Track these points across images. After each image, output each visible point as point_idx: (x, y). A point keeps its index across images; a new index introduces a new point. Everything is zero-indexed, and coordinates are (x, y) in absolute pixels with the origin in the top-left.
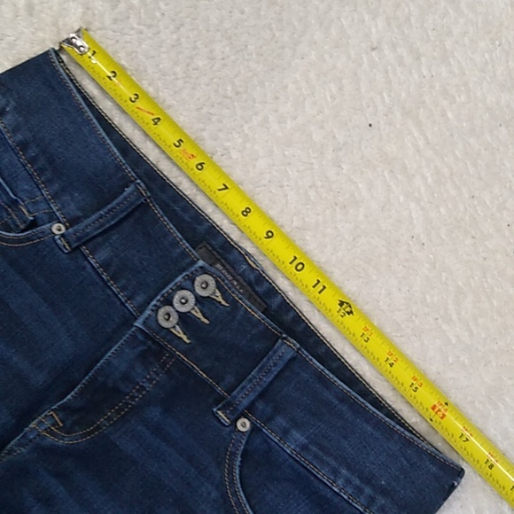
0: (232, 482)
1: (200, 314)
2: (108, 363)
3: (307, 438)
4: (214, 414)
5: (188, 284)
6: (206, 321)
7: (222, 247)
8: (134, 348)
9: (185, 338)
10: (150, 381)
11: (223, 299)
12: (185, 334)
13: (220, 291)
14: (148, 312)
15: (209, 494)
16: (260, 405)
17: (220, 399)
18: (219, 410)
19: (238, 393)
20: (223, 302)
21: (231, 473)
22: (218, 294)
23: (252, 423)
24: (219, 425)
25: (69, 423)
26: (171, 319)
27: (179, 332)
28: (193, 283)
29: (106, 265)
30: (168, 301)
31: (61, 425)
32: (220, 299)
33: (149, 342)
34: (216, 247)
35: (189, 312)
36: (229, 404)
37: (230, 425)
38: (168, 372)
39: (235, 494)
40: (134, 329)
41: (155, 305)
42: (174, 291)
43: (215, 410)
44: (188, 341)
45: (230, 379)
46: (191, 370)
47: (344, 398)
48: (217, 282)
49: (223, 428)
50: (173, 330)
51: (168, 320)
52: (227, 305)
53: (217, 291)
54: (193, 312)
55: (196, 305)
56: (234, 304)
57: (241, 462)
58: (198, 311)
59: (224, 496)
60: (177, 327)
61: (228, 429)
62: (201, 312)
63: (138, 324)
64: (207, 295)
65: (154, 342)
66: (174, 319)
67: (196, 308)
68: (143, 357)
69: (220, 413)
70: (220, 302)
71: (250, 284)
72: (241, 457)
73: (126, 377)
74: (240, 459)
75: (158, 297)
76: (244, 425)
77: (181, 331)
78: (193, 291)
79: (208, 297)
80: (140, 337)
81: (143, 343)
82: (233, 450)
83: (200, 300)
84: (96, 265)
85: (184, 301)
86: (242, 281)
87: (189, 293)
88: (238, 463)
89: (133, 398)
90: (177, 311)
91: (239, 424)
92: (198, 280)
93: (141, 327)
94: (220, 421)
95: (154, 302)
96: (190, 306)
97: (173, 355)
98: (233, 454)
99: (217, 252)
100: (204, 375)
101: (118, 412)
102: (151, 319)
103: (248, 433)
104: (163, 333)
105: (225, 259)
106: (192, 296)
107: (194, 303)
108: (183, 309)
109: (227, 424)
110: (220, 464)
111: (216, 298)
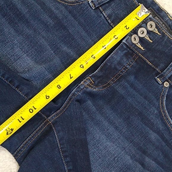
0: (163, 106)
1: (149, 38)
2: (112, 57)
4: (155, 80)
5: (144, 25)
6: (151, 41)
7: (158, 10)
8: (123, 51)
9: (142, 48)
10: (129, 65)
12: (142, 46)
13: (157, 29)
15: (154, 111)
17: (158, 74)
18: (158, 78)
19: (167, 71)
20: (159, 33)
21: (162, 103)
22: (156, 30)
23: (170, 84)
24: (158, 84)
25: (96, 82)
26: (136, 40)
27: (139, 45)
28: (147, 25)
29: (110, 16)
30: (136, 33)
31: (93, 83)
32: (157, 32)
33: (128, 49)
34: (156, 9)
35: (144, 37)
36: (162, 76)
37: (162, 84)
38: (136, 61)
39: (164, 112)
40: (122, 43)
43: (156, 78)
44: (143, 50)
45: (162, 65)
46: (145, 61)
48: (156, 24)
50: (137, 45)
51: (135, 40)
52: (160, 35)
53: (156, 29)
54: (146, 37)
55: (147, 34)
56: (163, 34)
57: (166, 99)
58: (148, 37)
59: (160, 112)
60: (139, 44)
61: (161, 86)
62: (149, 37)
64: (152, 30)
65: (130, 49)
66: (138, 40)
67: (147, 35)
68: (126, 55)
69: (158, 79)
70: (157, 34)
71: (169, 26)
72: (166, 97)
73: (119, 63)
74: (166, 98)
76: (167, 85)
77: (140, 45)
78: (146, 28)
79: (152, 31)
80: (125, 47)
81: (125, 49)
82: (163, 94)
83: (149, 32)
84: (106, 16)
86: (166, 24)
87: (145, 29)
88: (165, 100)
89: (122, 72)
90: (139, 37)
91: (165, 84)
92: (148, 24)
93: (125, 42)
94: (158, 82)
96: (145, 35)
97: (137, 55)
98: (163, 96)
99: (156, 12)
100: (151, 64)
101: (116, 77)
102: (129, 39)
103: (168, 88)
104: (133, 46)
105: (159, 15)
106: (146, 30)
107: (146, 33)
108: (142, 36)
109: (161, 84)
110: (158, 100)
111: (155, 32)
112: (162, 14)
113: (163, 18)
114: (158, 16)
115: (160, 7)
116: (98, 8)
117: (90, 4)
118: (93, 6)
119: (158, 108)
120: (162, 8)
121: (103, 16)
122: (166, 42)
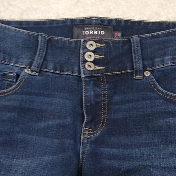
0: (162, 92)
1: (99, 56)
2: (86, 96)
3: (171, 56)
4: (135, 79)
5: (85, 50)
6: (103, 56)
8: (90, 84)
10: (105, 90)
11: (101, 44)
12: (100, 67)
13: (97, 43)
14: (82, 70)
15: (160, 103)
16: (146, 63)
17: (132, 74)
18: (135, 76)
19: (136, 65)
20: (102, 45)
21: (159, 90)
22: (98, 44)
23: (149, 71)
24: (140, 81)
25: (93, 127)
27: (98, 68)
28: (87, 48)
29: (55, 69)
30: (85, 61)
31: (91, 130)
32: (100, 45)
33: (92, 79)
35: (95, 59)
36: (137, 72)
37: (144, 77)
38: (107, 82)
39: (167, 95)
40: (83, 79)
41: (82, 66)
42: (84, 57)
43: (134, 78)
44: (104, 68)
45: (129, 65)
46: (114, 75)
47: (167, 35)
49: (142, 80)
50: (96, 69)
51: (91, 67)
52: (104, 45)
54: (96, 57)
55: (95, 54)
56: (106, 43)
57: (159, 84)
59: (165, 99)
60: (96, 67)
61: (144, 79)
63: (83, 76)
65: (94, 77)
66: (92, 65)
68: (95, 85)
69: (137, 77)
70: (101, 46)
72: (157, 82)
73: (96, 96)
74: (157, 84)
75: (81, 63)
76: (147, 74)
78: (90, 51)
80: (88, 79)
81: (91, 80)
82: (153, 83)
83: (94, 52)
84: (52, 71)
85: (90, 57)
88: (158, 85)
89: (104, 101)
90: (91, 62)
91: (146, 75)
92: (88, 46)
93: (85, 76)
94: (139, 79)
95: (81, 65)
96: (94, 56)
97: (103, 76)
98: (154, 84)
100: (119, 72)
101: (105, 109)
102: (85, 71)
103: (151, 74)
104: (93, 72)
105: (86, 24)
106: (91, 52)
107: (93, 54)
108: (92, 59)
109: (142, 78)
110: (153, 91)
111: (98, 46)
112: (87, 22)
113: (91, 25)
114: (86, 26)
115: (80, 18)
116: (40, 71)
117: (32, 74)
118: (35, 74)
119: (161, 98)
120: (83, 18)
121: (49, 73)
122: (114, 47)
